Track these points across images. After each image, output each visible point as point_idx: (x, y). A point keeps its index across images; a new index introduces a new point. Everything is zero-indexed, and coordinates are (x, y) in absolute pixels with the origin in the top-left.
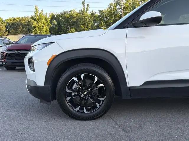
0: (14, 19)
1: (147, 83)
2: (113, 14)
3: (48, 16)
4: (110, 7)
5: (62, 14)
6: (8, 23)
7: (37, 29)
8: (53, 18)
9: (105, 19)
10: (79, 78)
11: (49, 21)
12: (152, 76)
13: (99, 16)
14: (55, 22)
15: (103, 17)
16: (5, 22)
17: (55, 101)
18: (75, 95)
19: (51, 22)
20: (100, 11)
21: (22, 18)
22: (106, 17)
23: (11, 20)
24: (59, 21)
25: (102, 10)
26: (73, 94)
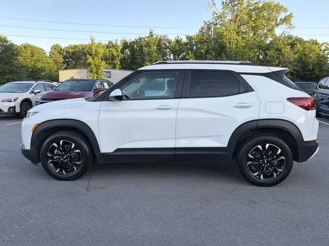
0: (76, 46)
1: (118, 150)
2: (205, 42)
3: (119, 43)
4: (202, 31)
5: (137, 41)
6: (67, 52)
7: (93, 66)
8: (126, 45)
9: (195, 48)
10: (59, 144)
11: (120, 51)
12: (121, 145)
13: (186, 44)
14: (127, 51)
15: (192, 45)
16: (64, 51)
17: (40, 164)
18: (56, 159)
19: (122, 52)
20: (188, 37)
21: (86, 45)
22: (196, 46)
23: (72, 48)
24: (132, 50)
25: (190, 36)
26: (55, 158)
